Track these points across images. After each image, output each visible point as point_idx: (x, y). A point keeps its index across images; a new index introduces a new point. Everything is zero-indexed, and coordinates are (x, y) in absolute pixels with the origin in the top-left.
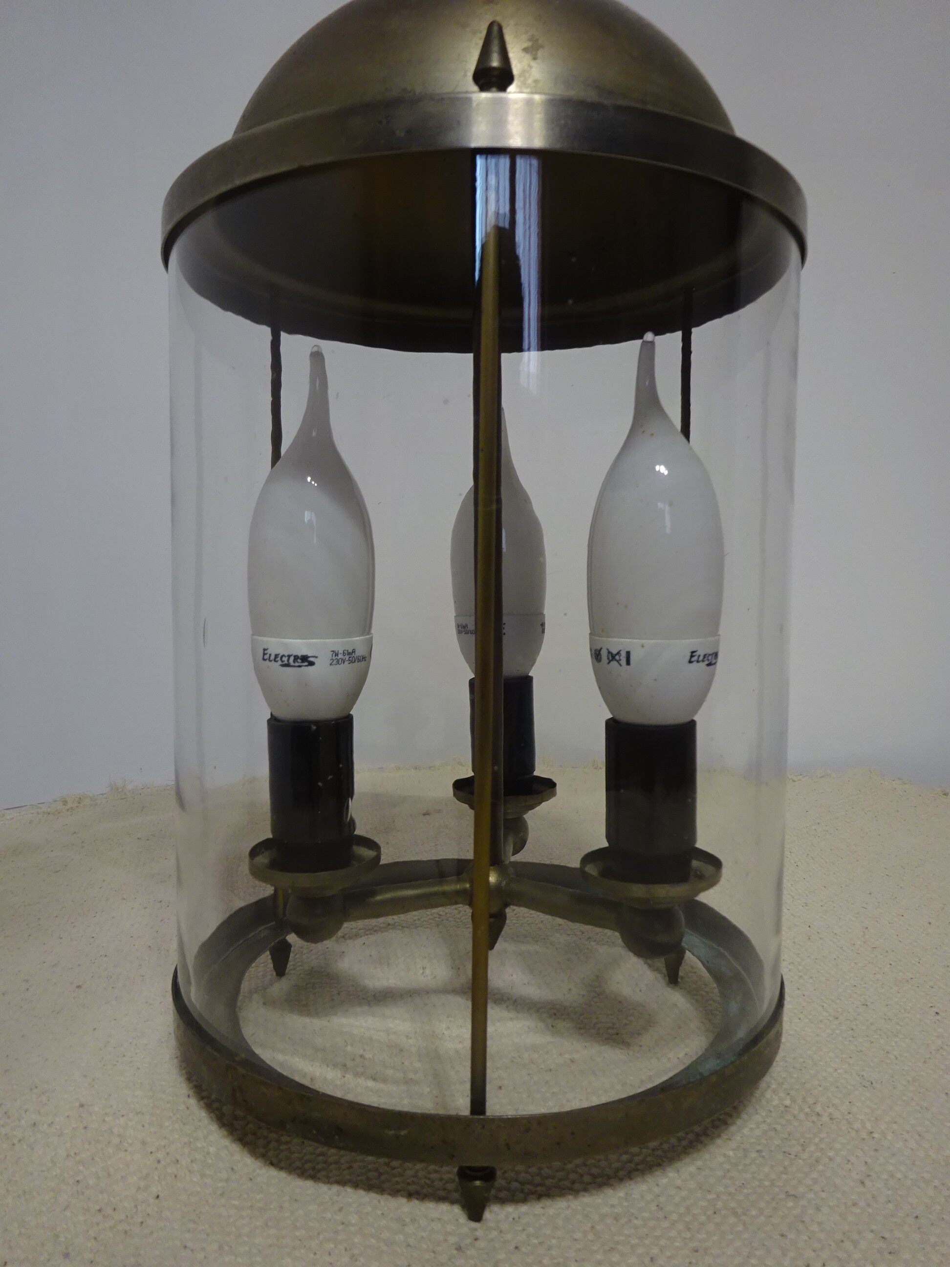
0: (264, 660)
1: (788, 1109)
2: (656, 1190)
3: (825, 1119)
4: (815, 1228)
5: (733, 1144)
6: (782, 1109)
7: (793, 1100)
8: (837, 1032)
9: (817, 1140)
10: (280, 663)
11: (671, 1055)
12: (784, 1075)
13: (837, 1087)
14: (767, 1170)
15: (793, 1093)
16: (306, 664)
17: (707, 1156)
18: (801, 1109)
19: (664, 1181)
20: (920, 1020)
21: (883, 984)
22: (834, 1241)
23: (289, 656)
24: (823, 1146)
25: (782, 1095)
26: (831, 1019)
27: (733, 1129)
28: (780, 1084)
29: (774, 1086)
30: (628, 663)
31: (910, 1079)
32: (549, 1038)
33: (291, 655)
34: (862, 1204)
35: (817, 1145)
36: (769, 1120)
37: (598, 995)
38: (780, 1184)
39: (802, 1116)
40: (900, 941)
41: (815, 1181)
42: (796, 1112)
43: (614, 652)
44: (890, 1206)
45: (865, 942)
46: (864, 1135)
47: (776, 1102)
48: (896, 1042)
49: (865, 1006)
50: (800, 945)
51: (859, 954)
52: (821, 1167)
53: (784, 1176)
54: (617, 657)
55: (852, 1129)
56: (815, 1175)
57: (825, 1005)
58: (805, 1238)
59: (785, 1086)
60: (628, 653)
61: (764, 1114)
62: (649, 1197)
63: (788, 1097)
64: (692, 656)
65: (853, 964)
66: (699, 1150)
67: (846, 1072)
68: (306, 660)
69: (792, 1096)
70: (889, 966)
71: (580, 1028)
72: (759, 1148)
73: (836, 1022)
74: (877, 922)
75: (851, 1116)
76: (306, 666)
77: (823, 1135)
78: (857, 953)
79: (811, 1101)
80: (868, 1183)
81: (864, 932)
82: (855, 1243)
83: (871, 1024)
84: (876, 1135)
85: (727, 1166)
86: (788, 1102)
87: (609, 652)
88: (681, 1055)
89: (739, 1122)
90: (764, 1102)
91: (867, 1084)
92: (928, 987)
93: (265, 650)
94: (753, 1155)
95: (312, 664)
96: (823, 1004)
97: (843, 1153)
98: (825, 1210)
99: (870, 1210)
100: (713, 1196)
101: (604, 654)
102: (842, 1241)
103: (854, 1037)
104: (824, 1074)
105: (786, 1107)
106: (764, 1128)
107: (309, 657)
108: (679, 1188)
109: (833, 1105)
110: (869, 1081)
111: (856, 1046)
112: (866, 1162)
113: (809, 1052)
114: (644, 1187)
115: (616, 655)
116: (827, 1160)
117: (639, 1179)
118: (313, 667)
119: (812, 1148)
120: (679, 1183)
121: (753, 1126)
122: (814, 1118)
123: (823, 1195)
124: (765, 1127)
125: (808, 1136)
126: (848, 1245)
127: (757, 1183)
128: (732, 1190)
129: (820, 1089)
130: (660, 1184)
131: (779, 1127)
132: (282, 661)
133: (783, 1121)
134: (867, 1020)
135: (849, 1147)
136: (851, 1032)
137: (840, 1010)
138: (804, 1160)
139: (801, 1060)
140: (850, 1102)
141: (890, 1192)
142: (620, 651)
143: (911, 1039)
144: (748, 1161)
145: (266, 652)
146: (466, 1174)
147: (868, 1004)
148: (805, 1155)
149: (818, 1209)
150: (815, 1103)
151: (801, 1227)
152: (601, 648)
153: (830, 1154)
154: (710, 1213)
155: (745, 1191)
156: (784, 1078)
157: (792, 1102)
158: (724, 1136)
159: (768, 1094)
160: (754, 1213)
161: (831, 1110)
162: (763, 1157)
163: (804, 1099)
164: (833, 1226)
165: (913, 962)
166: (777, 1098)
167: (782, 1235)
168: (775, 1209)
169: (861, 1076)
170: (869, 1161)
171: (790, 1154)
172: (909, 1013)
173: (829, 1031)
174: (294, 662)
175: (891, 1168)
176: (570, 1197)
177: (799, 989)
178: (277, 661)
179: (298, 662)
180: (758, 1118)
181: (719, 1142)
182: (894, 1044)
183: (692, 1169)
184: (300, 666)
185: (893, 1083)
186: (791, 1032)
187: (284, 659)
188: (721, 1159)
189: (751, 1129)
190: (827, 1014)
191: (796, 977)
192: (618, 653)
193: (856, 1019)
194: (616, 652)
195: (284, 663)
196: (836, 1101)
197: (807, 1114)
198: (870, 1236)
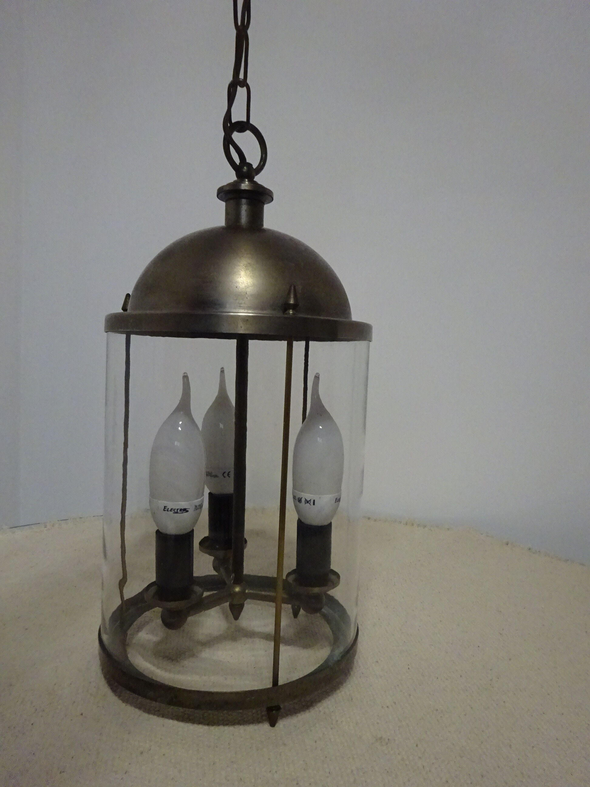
0: (164, 510)
10: (173, 512)
16: (185, 511)
23: (178, 509)
30: (314, 504)
33: (179, 509)
43: (308, 500)
54: (309, 502)
60: (314, 501)
64: (336, 500)
68: (185, 510)
76: (185, 512)
87: (306, 500)
93: (165, 507)
95: (188, 511)
101: (303, 500)
107: (187, 509)
118: (188, 513)
132: (174, 511)
142: (311, 500)
145: (165, 508)
146: (270, 709)
152: (302, 498)
174: (180, 511)
178: (172, 511)
179: (182, 511)
184: (182, 513)
187: (175, 510)
192: (310, 500)
194: (309, 500)
195: (175, 512)
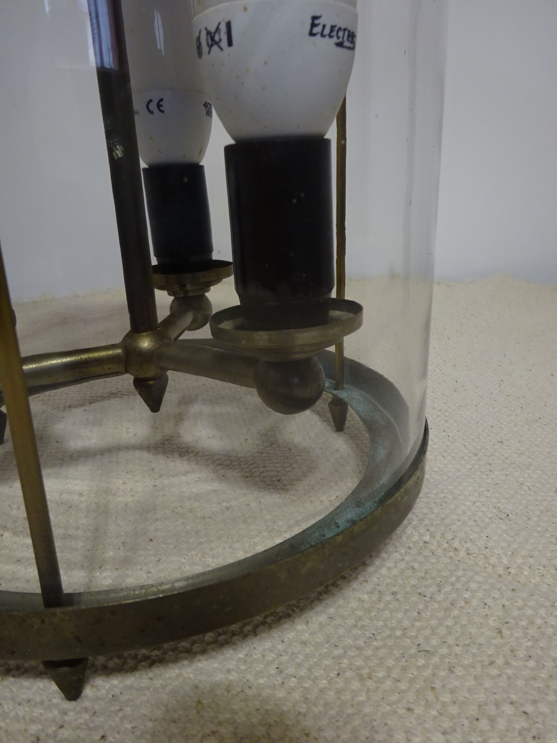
1: (427, 545)
2: (280, 647)
3: (462, 554)
4: (446, 697)
5: (369, 587)
6: (421, 544)
7: (433, 536)
8: (476, 466)
9: (453, 579)
11: (324, 498)
12: (425, 511)
13: (475, 521)
14: (400, 615)
15: (432, 529)
17: (341, 602)
18: (439, 545)
19: (290, 635)
20: (549, 453)
21: (516, 424)
22: (467, 718)
24: (459, 586)
25: (422, 530)
26: (470, 456)
27: (371, 569)
28: (421, 520)
29: (414, 523)
30: (230, 40)
31: (543, 509)
32: (216, 486)
34: (500, 661)
35: (452, 584)
36: (407, 558)
37: (272, 445)
38: (413, 634)
39: (440, 552)
40: (529, 390)
41: (450, 631)
42: (433, 548)
43: (213, 30)
44: (532, 663)
45: (500, 392)
46: (500, 570)
47: (416, 538)
48: (528, 474)
49: (501, 443)
50: (448, 396)
51: (496, 400)
52: (456, 612)
53: (417, 624)
54: (217, 38)
55: (489, 564)
56: (450, 622)
57: (466, 444)
58: (434, 713)
59: (425, 523)
60: (229, 25)
61: (403, 551)
62: (270, 657)
63: (428, 533)
65: (490, 409)
66: (334, 595)
67: (483, 505)
69: (431, 532)
70: (520, 409)
71: (247, 477)
72: (395, 589)
73: (476, 458)
74: (510, 375)
75: (488, 550)
77: (460, 573)
78: (494, 400)
79: (449, 536)
80: (506, 632)
81: (500, 384)
82: (492, 720)
83: (506, 459)
84: (512, 571)
85: (360, 613)
86: (427, 538)
87: (208, 33)
88: (333, 498)
89: (377, 562)
90: (404, 539)
91: (503, 516)
92: (554, 425)
94: (388, 598)
96: (464, 443)
97: (480, 594)
98: (459, 671)
99: (509, 672)
100: (340, 651)
102: (478, 720)
103: (491, 471)
104: (463, 508)
105: (425, 542)
106: (402, 567)
108: (304, 643)
109: (471, 540)
110: (504, 513)
111: (492, 479)
112: (504, 606)
113: (450, 487)
114: (267, 644)
115: (215, 33)
116: (463, 603)
117: (264, 635)
119: (448, 588)
120: (306, 636)
121: (391, 565)
122: (452, 554)
123: (458, 650)
124: (402, 565)
125: (444, 574)
126: (484, 724)
127: (388, 633)
128: (361, 643)
129: (459, 524)
130: (286, 640)
131: (416, 565)
133: (421, 559)
134: (503, 455)
135: (486, 587)
136: (488, 466)
137: (479, 447)
138: (439, 602)
139: (442, 495)
140: (487, 537)
141: (529, 644)
142: (219, 25)
143: (542, 471)
144: (382, 605)
147: (504, 441)
148: (440, 597)
149: (451, 670)
150: (453, 539)
151: (430, 696)
152: (200, 33)
153: (466, 596)
154: (333, 675)
155: (375, 643)
156: (426, 514)
157: (431, 538)
158: (361, 578)
159: (409, 531)
160: (380, 675)
161: (468, 545)
162: (398, 600)
163: (443, 535)
164: (467, 695)
165: (541, 405)
166: (417, 534)
167: (409, 709)
168: (404, 669)
169: (497, 508)
170: (507, 603)
171: (425, 596)
172: (539, 447)
173: (468, 466)
175: (530, 612)
176: (186, 662)
177: (444, 431)
180: (397, 556)
181: (355, 585)
182: (526, 475)
183: (323, 618)
185: (527, 514)
186: (435, 469)
188: (354, 604)
189: (389, 569)
190: (467, 451)
191: (443, 422)
192: (218, 30)
193: (492, 455)
194: (215, 29)
196: (474, 536)
197: (445, 550)
198: (508, 709)
